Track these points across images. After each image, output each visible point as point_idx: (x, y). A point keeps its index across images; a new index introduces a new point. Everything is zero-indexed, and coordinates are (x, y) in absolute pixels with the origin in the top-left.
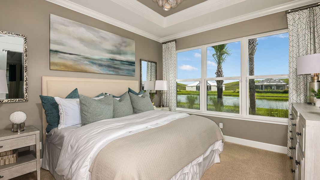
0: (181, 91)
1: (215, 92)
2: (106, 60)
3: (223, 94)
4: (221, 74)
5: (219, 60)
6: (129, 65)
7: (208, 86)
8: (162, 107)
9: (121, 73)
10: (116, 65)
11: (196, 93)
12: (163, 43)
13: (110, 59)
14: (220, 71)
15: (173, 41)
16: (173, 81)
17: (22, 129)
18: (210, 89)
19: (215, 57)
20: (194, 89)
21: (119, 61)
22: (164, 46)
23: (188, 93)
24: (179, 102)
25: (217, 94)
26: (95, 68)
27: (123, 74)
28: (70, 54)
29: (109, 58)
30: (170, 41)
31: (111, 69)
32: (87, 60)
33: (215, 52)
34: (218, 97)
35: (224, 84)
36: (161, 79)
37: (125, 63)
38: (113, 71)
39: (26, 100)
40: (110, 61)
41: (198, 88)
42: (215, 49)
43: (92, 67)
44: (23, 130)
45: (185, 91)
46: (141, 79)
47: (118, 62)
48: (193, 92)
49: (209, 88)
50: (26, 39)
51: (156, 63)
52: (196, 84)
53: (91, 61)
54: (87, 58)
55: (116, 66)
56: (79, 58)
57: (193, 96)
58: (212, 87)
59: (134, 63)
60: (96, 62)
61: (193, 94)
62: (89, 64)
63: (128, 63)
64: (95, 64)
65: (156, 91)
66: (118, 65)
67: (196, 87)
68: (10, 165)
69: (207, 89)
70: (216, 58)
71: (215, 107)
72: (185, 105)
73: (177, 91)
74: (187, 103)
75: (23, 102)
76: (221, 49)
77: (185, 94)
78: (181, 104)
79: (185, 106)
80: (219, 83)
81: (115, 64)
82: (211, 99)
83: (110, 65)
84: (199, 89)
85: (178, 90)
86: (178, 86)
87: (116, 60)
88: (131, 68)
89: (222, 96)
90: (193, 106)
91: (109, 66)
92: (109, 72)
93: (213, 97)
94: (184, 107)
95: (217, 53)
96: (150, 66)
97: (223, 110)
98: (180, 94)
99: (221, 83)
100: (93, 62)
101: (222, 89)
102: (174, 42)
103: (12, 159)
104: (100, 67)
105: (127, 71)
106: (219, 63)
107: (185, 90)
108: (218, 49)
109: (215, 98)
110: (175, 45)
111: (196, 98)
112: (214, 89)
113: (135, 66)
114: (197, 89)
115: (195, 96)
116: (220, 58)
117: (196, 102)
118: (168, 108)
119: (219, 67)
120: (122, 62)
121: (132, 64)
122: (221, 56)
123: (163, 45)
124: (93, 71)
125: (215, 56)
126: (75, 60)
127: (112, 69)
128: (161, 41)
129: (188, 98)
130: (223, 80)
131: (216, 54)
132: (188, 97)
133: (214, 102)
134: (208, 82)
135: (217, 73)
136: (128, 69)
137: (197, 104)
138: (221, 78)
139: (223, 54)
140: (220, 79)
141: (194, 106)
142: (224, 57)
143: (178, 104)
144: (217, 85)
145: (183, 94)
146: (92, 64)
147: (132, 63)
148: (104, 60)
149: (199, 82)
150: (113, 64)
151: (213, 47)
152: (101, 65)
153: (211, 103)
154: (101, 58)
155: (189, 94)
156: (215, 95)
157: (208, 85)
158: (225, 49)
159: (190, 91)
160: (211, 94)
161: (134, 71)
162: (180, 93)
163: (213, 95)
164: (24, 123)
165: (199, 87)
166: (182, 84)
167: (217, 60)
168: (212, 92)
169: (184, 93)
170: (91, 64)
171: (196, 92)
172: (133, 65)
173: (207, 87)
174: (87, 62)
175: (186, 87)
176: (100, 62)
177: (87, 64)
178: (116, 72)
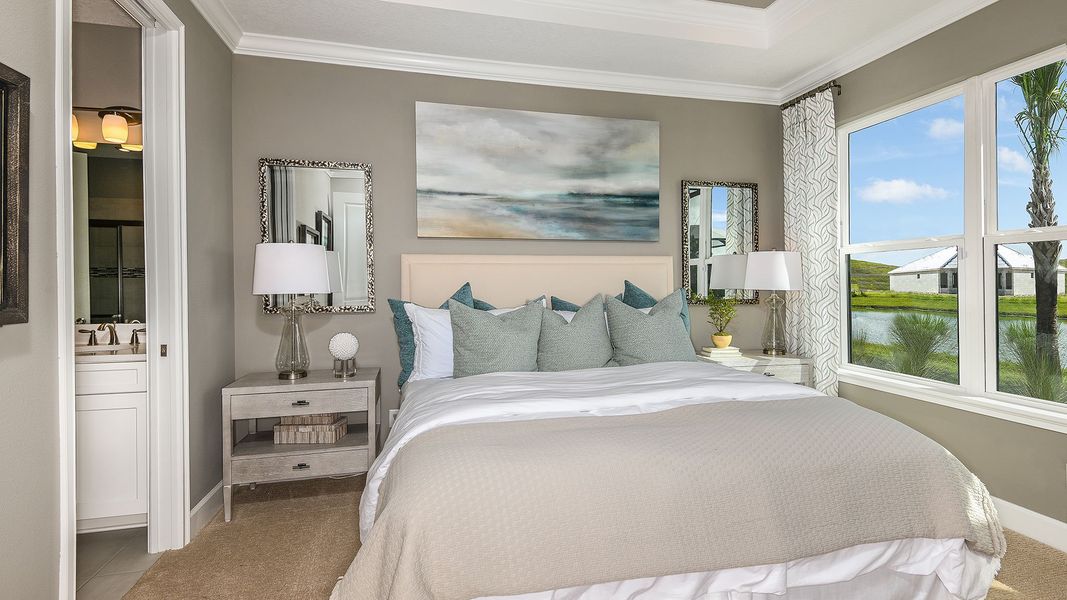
0: (868, 292)
1: (1025, 302)
2: (556, 200)
3: (1058, 312)
4: (1045, 209)
5: (1039, 141)
6: (636, 205)
7: (1002, 269)
8: (777, 354)
9: (606, 235)
10: (589, 210)
11: (938, 305)
12: (785, 107)
13: (572, 194)
14: (1044, 193)
15: (821, 89)
16: (819, 254)
17: (350, 373)
18: (1010, 286)
19: (1024, 126)
20: (931, 286)
21: (598, 196)
22: (788, 117)
23: (901, 305)
24: (862, 343)
25: (1034, 311)
26: (524, 226)
27: (612, 236)
28: (461, 194)
29: (565, 192)
30: (811, 94)
31: (571, 224)
32: (503, 204)
33: (1025, 105)
34: (1039, 328)
35: (1061, 263)
36: (779, 245)
37: (621, 200)
38: (579, 230)
39: (371, 309)
40: (569, 200)
41: (949, 279)
42: (1023, 87)
43: (516, 224)
44: (352, 375)
45: (883, 293)
46: (683, 248)
47: (596, 200)
48: (926, 298)
49: (1004, 280)
50: (369, 174)
51: (754, 187)
52: (939, 259)
53: (515, 205)
54: (502, 200)
55: (589, 214)
56: (484, 202)
57: (923, 317)
58: (1016, 276)
59: (656, 197)
60: (528, 207)
61: (925, 310)
62: (509, 217)
63: (630, 200)
64: (525, 213)
65: (757, 293)
66: (593, 210)
67: (936, 277)
68: (325, 446)
69: (998, 285)
70: (1028, 133)
71: (1030, 378)
72: (885, 356)
73: (851, 295)
74: (894, 348)
75: (366, 312)
76: (1044, 89)
77: (885, 309)
78: (868, 351)
79: (885, 362)
80: (1044, 252)
81: (584, 209)
82: (1012, 335)
83: (571, 211)
84: (956, 285)
85: (855, 288)
86: (857, 272)
87: (589, 195)
88: (642, 214)
89: (1053, 322)
90: (923, 362)
91: (566, 218)
92: (567, 234)
93: (1017, 324)
94: (881, 364)
95: (1031, 107)
96: (736, 199)
97: (1058, 392)
98: (862, 308)
99: (1049, 254)
100: (517, 207)
101: (1053, 287)
102: (828, 94)
103: (328, 434)
104: (539, 222)
105: (628, 227)
106: (1040, 157)
107: (886, 288)
108: (1035, 87)
109: (1027, 334)
110: (830, 106)
111: (942, 329)
112: (1025, 287)
113: (658, 206)
114: (943, 284)
115: (935, 319)
116: (1042, 132)
117: (941, 348)
118: (798, 361)
119: (1040, 179)
120: (611, 199)
121: (645, 200)
122: (1046, 123)
123: (786, 112)
124: (517, 235)
125: (1025, 123)
126: (470, 209)
127: (578, 225)
128: (777, 98)
129: (900, 327)
130: (1057, 243)
131: (1029, 114)
132: (899, 322)
133: (1023, 350)
134: (1002, 250)
135: (1034, 205)
136: (633, 221)
137: (948, 358)
138: (1047, 228)
139: (1054, 111)
140: (1042, 234)
141: (929, 364)
142: (1055, 128)
143: (855, 350)
144: (1033, 267)
145: (875, 308)
146: (517, 216)
147: (647, 200)
148: (550, 200)
149: (952, 252)
150: (579, 208)
151: (1018, 79)
152: (541, 216)
153: (1012, 356)
154: (542, 196)
155: (904, 308)
156: (1026, 316)
157: (1001, 265)
158: (1059, 84)
159: (910, 296)
160: (1014, 309)
161: (655, 224)
162: (863, 301)
163: (1018, 315)
164: (354, 360)
165: (955, 275)
166: (872, 264)
167: (1031, 140)
168: (1014, 302)
169: (881, 304)
170: (514, 215)
171: (937, 299)
172: (652, 206)
173: (998, 276)
174: (505, 212)
175: (891, 277)
176: (539, 207)
177: (503, 216)
178: (588, 231)
